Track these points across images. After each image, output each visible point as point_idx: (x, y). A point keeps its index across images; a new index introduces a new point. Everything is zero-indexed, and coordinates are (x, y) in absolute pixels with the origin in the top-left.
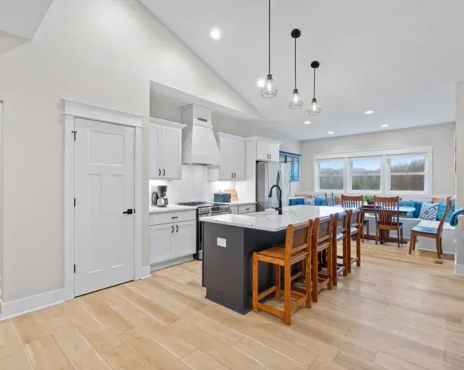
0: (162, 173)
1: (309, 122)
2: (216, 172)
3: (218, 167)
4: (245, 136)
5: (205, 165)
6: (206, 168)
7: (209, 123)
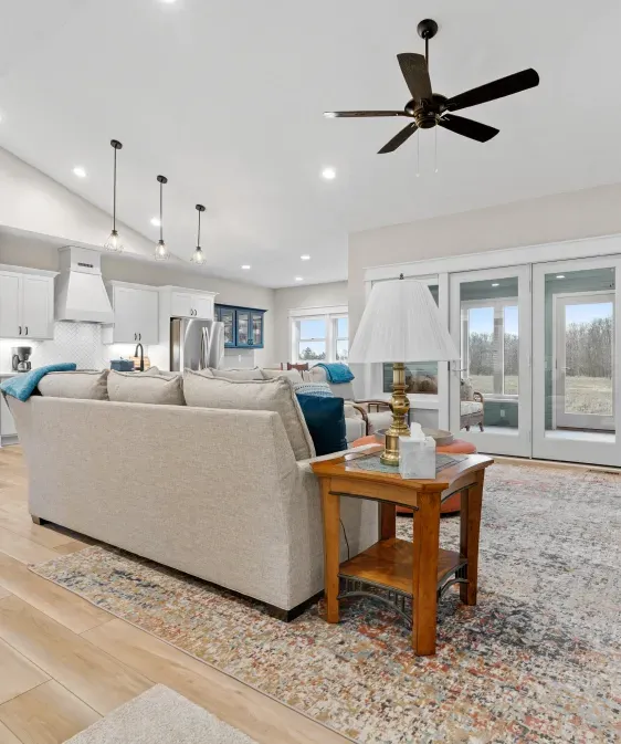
0: (24, 332)
1: (248, 267)
2: (110, 332)
3: (110, 325)
4: (157, 285)
5: (96, 323)
6: (99, 327)
7: (97, 270)
